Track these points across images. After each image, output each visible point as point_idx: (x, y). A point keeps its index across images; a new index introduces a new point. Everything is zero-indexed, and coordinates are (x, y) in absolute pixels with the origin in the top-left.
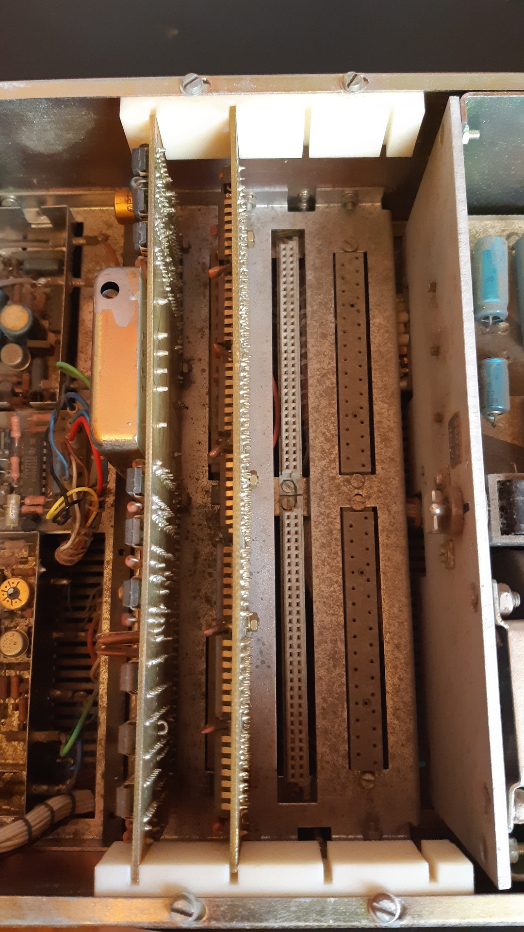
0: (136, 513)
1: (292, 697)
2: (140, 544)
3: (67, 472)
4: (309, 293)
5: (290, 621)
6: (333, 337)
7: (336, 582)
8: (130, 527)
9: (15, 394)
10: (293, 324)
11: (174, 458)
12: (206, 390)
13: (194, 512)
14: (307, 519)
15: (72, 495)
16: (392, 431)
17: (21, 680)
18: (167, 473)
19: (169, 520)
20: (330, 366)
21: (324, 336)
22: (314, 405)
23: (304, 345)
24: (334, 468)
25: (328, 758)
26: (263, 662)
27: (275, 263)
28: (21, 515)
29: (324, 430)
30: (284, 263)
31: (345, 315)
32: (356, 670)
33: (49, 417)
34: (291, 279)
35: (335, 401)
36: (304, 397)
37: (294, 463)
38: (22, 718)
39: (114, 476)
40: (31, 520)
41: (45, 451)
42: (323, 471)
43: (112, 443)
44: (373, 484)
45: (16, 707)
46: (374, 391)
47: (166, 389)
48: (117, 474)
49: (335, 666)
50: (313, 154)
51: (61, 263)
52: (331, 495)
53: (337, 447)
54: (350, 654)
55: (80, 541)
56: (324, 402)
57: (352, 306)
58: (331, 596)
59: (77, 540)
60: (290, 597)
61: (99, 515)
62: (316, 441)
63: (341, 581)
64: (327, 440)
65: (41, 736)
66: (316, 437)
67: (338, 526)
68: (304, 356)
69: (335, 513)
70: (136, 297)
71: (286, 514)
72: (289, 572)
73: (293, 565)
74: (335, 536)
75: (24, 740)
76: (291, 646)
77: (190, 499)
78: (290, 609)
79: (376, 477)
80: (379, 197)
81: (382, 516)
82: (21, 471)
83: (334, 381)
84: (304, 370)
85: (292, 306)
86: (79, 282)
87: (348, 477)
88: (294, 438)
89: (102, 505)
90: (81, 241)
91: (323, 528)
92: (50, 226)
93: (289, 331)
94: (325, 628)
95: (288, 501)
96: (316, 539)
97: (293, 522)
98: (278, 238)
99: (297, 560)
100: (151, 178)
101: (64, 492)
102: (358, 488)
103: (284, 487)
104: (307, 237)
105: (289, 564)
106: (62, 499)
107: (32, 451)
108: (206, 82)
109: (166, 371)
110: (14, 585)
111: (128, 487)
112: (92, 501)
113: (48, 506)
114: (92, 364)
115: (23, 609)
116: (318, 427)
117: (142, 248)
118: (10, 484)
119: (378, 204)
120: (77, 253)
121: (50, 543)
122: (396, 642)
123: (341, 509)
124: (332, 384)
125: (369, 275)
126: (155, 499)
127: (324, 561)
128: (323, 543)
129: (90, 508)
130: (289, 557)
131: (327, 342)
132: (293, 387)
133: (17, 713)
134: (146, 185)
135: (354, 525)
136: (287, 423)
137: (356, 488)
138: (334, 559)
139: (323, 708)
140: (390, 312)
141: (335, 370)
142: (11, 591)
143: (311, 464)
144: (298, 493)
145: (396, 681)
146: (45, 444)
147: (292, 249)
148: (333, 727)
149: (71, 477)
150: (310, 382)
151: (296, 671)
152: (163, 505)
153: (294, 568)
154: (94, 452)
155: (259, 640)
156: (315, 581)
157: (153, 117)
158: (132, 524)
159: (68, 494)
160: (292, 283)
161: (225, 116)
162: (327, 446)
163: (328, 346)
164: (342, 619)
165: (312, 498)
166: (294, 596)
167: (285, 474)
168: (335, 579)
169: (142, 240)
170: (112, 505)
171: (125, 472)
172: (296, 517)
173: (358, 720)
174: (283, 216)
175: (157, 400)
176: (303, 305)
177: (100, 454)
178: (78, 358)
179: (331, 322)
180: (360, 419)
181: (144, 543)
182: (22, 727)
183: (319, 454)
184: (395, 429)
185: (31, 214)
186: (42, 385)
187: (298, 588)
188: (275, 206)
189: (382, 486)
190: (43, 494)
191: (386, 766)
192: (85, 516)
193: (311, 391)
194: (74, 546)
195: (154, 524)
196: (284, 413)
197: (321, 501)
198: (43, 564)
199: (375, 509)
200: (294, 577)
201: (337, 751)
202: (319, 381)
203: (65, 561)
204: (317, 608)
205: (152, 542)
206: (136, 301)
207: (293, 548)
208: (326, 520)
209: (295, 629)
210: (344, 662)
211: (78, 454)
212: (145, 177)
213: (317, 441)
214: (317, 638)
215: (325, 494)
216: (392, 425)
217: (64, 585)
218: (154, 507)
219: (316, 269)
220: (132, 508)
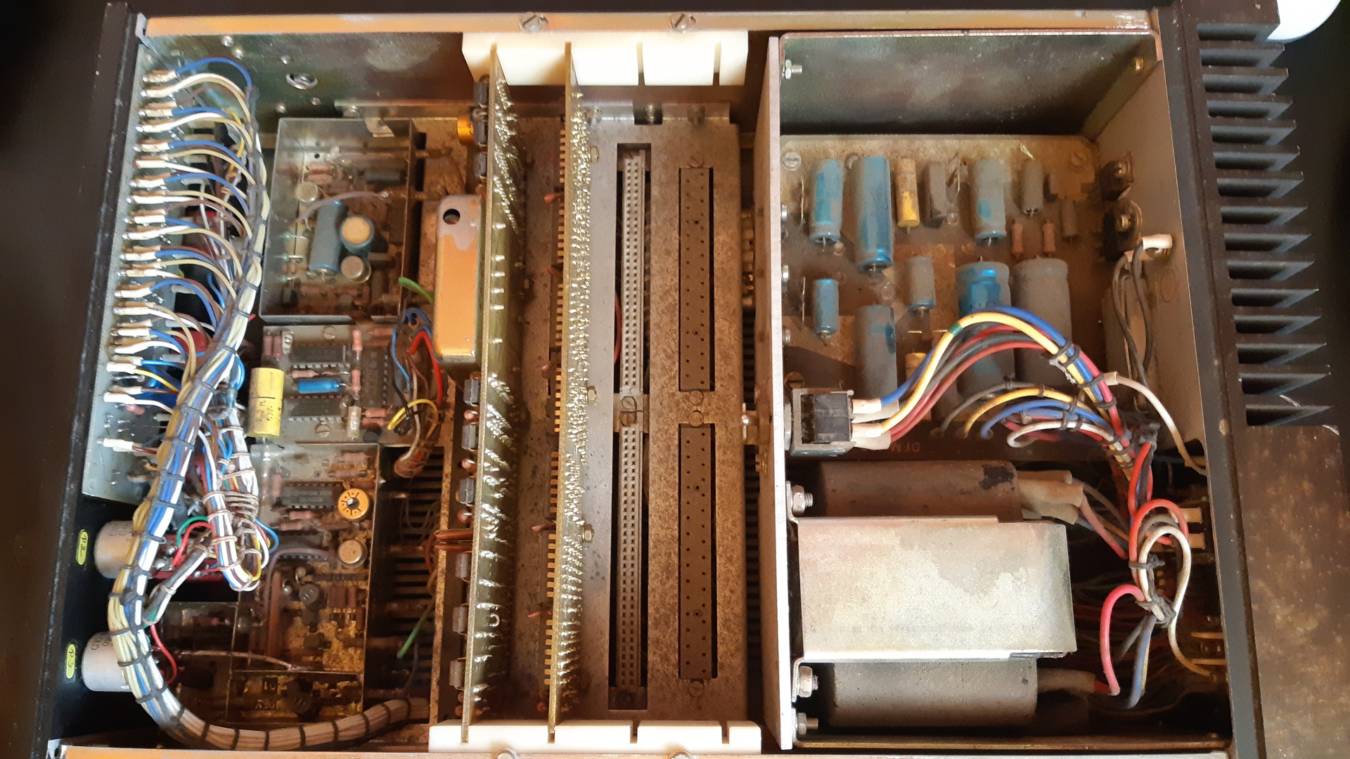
0: (472, 420)
1: (624, 607)
2: (476, 448)
3: (408, 385)
4: (653, 208)
5: (625, 534)
6: (677, 254)
7: (672, 497)
8: (467, 432)
9: (356, 307)
10: (636, 240)
11: (512, 372)
12: (548, 306)
13: (533, 427)
14: (646, 436)
15: (412, 407)
16: (733, 349)
17: (359, 591)
18: (502, 386)
19: (504, 430)
20: (673, 283)
21: (668, 253)
22: (655, 322)
23: (647, 261)
24: (673, 385)
25: (659, 667)
26: (598, 574)
27: (620, 175)
28: (361, 427)
29: (665, 347)
30: (629, 178)
31: (688, 232)
32: (688, 581)
33: (391, 331)
34: (635, 195)
35: (677, 318)
36: (647, 313)
37: (634, 380)
38: (359, 627)
39: (454, 390)
40: (371, 430)
41: (386, 365)
42: (663, 387)
43: (451, 357)
44: (712, 401)
45: (353, 617)
46: (716, 308)
47: (502, 307)
48: (457, 387)
49: (668, 578)
50: (649, 81)
51: (404, 174)
52: (671, 411)
53: (677, 364)
54: (684, 565)
55: (420, 452)
56: (666, 319)
57: (697, 222)
58: (666, 510)
59: (417, 451)
60: (625, 510)
61: (438, 428)
62: (656, 358)
63: (677, 496)
64: (669, 357)
65: (379, 642)
66: (657, 354)
67: (676, 442)
68: (647, 272)
69: (674, 430)
70: (475, 224)
71: (625, 429)
72: (626, 486)
73: (629, 479)
74: (672, 452)
75: (361, 647)
76: (625, 558)
77: (528, 414)
78: (625, 522)
79: (715, 394)
80: (727, 112)
81: (719, 433)
82: (362, 384)
83: (677, 298)
84: (647, 286)
85: (635, 223)
86: (422, 196)
87: (688, 393)
88: (635, 354)
89: (441, 419)
90: (424, 154)
91: (661, 444)
92: (393, 135)
93: (632, 247)
94: (659, 541)
95: (628, 417)
96: (654, 455)
97: (631, 437)
98: (624, 151)
99: (633, 475)
100: (491, 111)
101: (405, 404)
102: (698, 405)
103: (625, 403)
104: (653, 150)
105: (626, 479)
106: (403, 410)
107: (374, 365)
108: (544, 19)
109: (502, 291)
110: (354, 496)
111: (465, 396)
112: (432, 414)
113: (388, 418)
114: (434, 279)
115: (361, 520)
116: (659, 344)
117: (482, 177)
118: (351, 397)
119: (726, 118)
120: (420, 166)
121: (391, 455)
122: (728, 555)
123: (680, 425)
124: (675, 300)
125: (715, 190)
126: (490, 408)
127: (660, 477)
128: (661, 459)
129: (430, 420)
130: (626, 471)
131: (671, 259)
132: (635, 303)
133: (354, 623)
134: (486, 117)
135: (691, 441)
136: (627, 339)
137: (694, 405)
138: (671, 474)
139: (655, 618)
140: (734, 230)
141: (677, 286)
142: (351, 502)
143: (651, 380)
144: (638, 409)
145: (728, 593)
146: (386, 357)
147: (636, 164)
148: (664, 637)
149: (412, 390)
150: (652, 298)
151: (629, 582)
152: (498, 415)
153: (631, 483)
154: (435, 366)
155: (594, 552)
156: (652, 495)
157: (493, 52)
158: (469, 430)
159: (409, 406)
160: (636, 198)
161: (561, 52)
162: (668, 363)
163: (672, 263)
164: (677, 533)
165: (652, 415)
166: (629, 510)
167: (625, 390)
168: (671, 494)
169: (482, 170)
170: (452, 419)
171: (463, 386)
172: (634, 433)
173: (688, 630)
174: (629, 129)
175: (494, 319)
176: (647, 222)
177: (440, 368)
178: (420, 272)
179: (675, 238)
180: (701, 336)
181: (479, 447)
182: (359, 636)
183: (660, 371)
184: (736, 347)
185: (372, 123)
186: (384, 299)
187: (633, 502)
188: (621, 119)
189: (721, 403)
190: (383, 407)
191: (715, 675)
192: (425, 428)
193: (653, 307)
194: (414, 457)
195: (489, 432)
196: (625, 329)
197: (660, 417)
198: (383, 476)
199: (712, 426)
200: (630, 491)
201: (668, 660)
202: (661, 298)
203: (404, 472)
204: (652, 522)
205: (486, 446)
206: (476, 228)
207: (630, 463)
208: (664, 436)
209: (629, 541)
210: (677, 574)
211: (419, 366)
212: (486, 110)
213: (658, 358)
214: (651, 551)
215: (664, 411)
216: (733, 342)
217: (402, 500)
218: (488, 415)
219: (661, 184)
220: (469, 415)
